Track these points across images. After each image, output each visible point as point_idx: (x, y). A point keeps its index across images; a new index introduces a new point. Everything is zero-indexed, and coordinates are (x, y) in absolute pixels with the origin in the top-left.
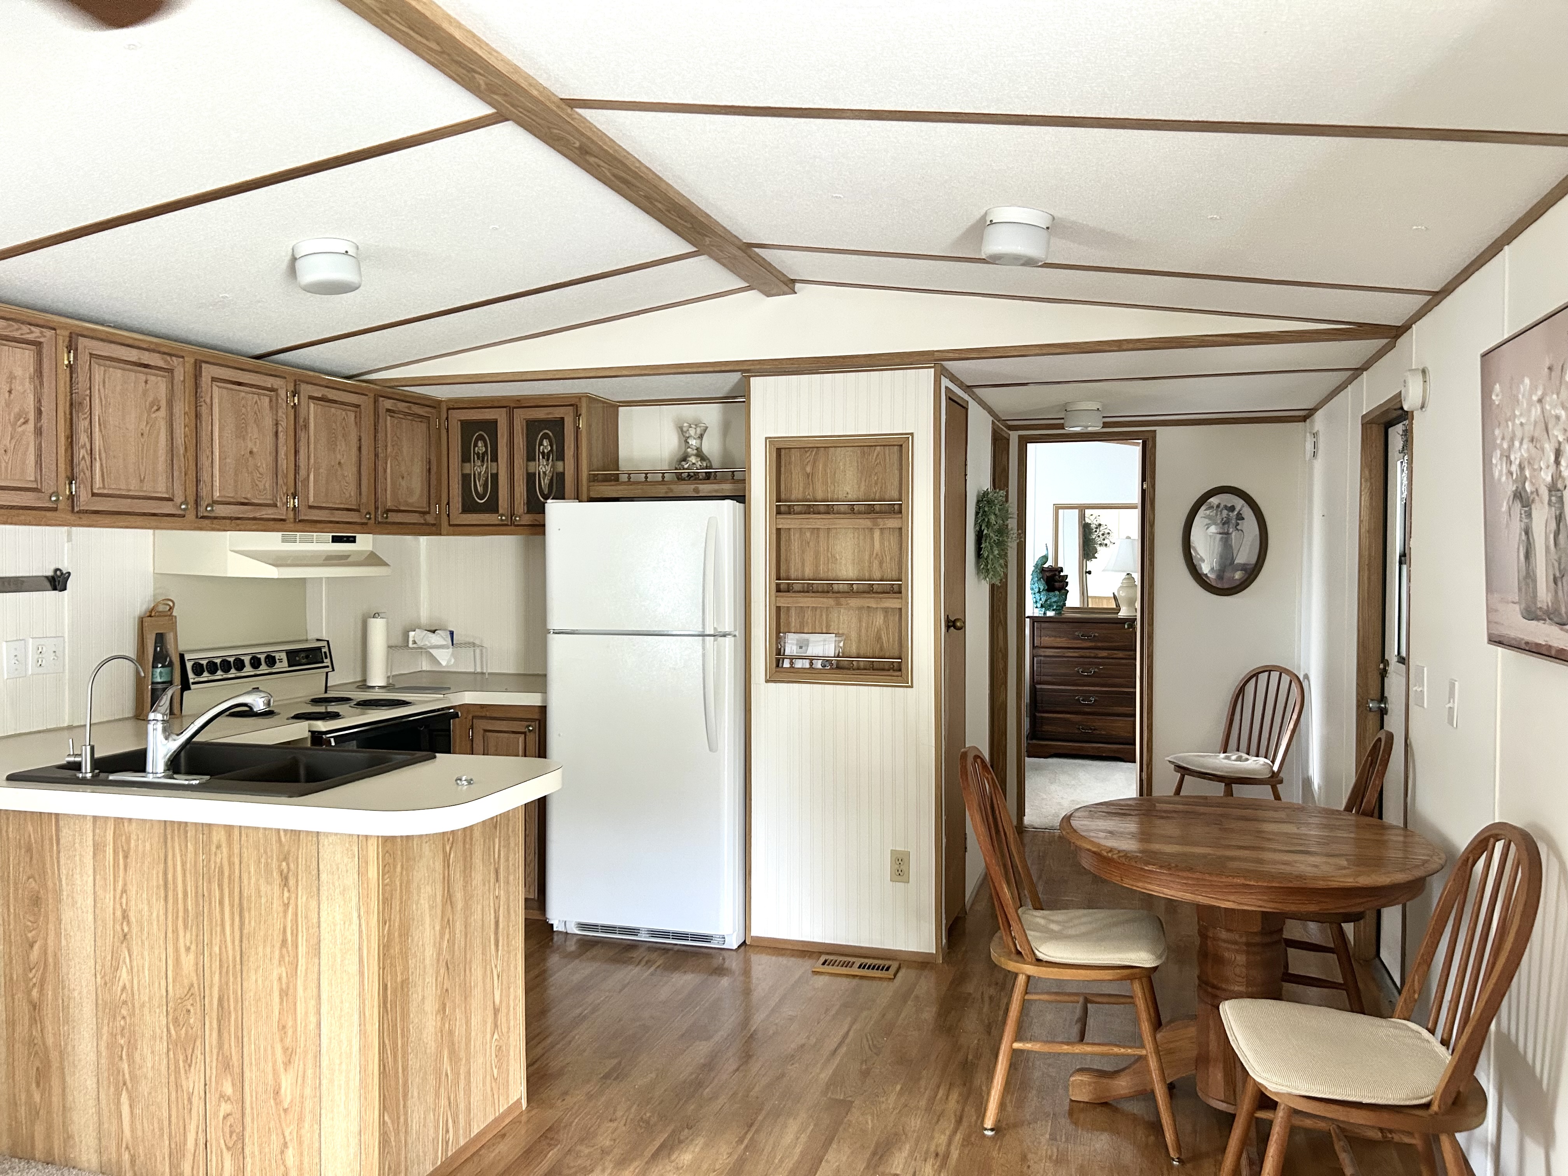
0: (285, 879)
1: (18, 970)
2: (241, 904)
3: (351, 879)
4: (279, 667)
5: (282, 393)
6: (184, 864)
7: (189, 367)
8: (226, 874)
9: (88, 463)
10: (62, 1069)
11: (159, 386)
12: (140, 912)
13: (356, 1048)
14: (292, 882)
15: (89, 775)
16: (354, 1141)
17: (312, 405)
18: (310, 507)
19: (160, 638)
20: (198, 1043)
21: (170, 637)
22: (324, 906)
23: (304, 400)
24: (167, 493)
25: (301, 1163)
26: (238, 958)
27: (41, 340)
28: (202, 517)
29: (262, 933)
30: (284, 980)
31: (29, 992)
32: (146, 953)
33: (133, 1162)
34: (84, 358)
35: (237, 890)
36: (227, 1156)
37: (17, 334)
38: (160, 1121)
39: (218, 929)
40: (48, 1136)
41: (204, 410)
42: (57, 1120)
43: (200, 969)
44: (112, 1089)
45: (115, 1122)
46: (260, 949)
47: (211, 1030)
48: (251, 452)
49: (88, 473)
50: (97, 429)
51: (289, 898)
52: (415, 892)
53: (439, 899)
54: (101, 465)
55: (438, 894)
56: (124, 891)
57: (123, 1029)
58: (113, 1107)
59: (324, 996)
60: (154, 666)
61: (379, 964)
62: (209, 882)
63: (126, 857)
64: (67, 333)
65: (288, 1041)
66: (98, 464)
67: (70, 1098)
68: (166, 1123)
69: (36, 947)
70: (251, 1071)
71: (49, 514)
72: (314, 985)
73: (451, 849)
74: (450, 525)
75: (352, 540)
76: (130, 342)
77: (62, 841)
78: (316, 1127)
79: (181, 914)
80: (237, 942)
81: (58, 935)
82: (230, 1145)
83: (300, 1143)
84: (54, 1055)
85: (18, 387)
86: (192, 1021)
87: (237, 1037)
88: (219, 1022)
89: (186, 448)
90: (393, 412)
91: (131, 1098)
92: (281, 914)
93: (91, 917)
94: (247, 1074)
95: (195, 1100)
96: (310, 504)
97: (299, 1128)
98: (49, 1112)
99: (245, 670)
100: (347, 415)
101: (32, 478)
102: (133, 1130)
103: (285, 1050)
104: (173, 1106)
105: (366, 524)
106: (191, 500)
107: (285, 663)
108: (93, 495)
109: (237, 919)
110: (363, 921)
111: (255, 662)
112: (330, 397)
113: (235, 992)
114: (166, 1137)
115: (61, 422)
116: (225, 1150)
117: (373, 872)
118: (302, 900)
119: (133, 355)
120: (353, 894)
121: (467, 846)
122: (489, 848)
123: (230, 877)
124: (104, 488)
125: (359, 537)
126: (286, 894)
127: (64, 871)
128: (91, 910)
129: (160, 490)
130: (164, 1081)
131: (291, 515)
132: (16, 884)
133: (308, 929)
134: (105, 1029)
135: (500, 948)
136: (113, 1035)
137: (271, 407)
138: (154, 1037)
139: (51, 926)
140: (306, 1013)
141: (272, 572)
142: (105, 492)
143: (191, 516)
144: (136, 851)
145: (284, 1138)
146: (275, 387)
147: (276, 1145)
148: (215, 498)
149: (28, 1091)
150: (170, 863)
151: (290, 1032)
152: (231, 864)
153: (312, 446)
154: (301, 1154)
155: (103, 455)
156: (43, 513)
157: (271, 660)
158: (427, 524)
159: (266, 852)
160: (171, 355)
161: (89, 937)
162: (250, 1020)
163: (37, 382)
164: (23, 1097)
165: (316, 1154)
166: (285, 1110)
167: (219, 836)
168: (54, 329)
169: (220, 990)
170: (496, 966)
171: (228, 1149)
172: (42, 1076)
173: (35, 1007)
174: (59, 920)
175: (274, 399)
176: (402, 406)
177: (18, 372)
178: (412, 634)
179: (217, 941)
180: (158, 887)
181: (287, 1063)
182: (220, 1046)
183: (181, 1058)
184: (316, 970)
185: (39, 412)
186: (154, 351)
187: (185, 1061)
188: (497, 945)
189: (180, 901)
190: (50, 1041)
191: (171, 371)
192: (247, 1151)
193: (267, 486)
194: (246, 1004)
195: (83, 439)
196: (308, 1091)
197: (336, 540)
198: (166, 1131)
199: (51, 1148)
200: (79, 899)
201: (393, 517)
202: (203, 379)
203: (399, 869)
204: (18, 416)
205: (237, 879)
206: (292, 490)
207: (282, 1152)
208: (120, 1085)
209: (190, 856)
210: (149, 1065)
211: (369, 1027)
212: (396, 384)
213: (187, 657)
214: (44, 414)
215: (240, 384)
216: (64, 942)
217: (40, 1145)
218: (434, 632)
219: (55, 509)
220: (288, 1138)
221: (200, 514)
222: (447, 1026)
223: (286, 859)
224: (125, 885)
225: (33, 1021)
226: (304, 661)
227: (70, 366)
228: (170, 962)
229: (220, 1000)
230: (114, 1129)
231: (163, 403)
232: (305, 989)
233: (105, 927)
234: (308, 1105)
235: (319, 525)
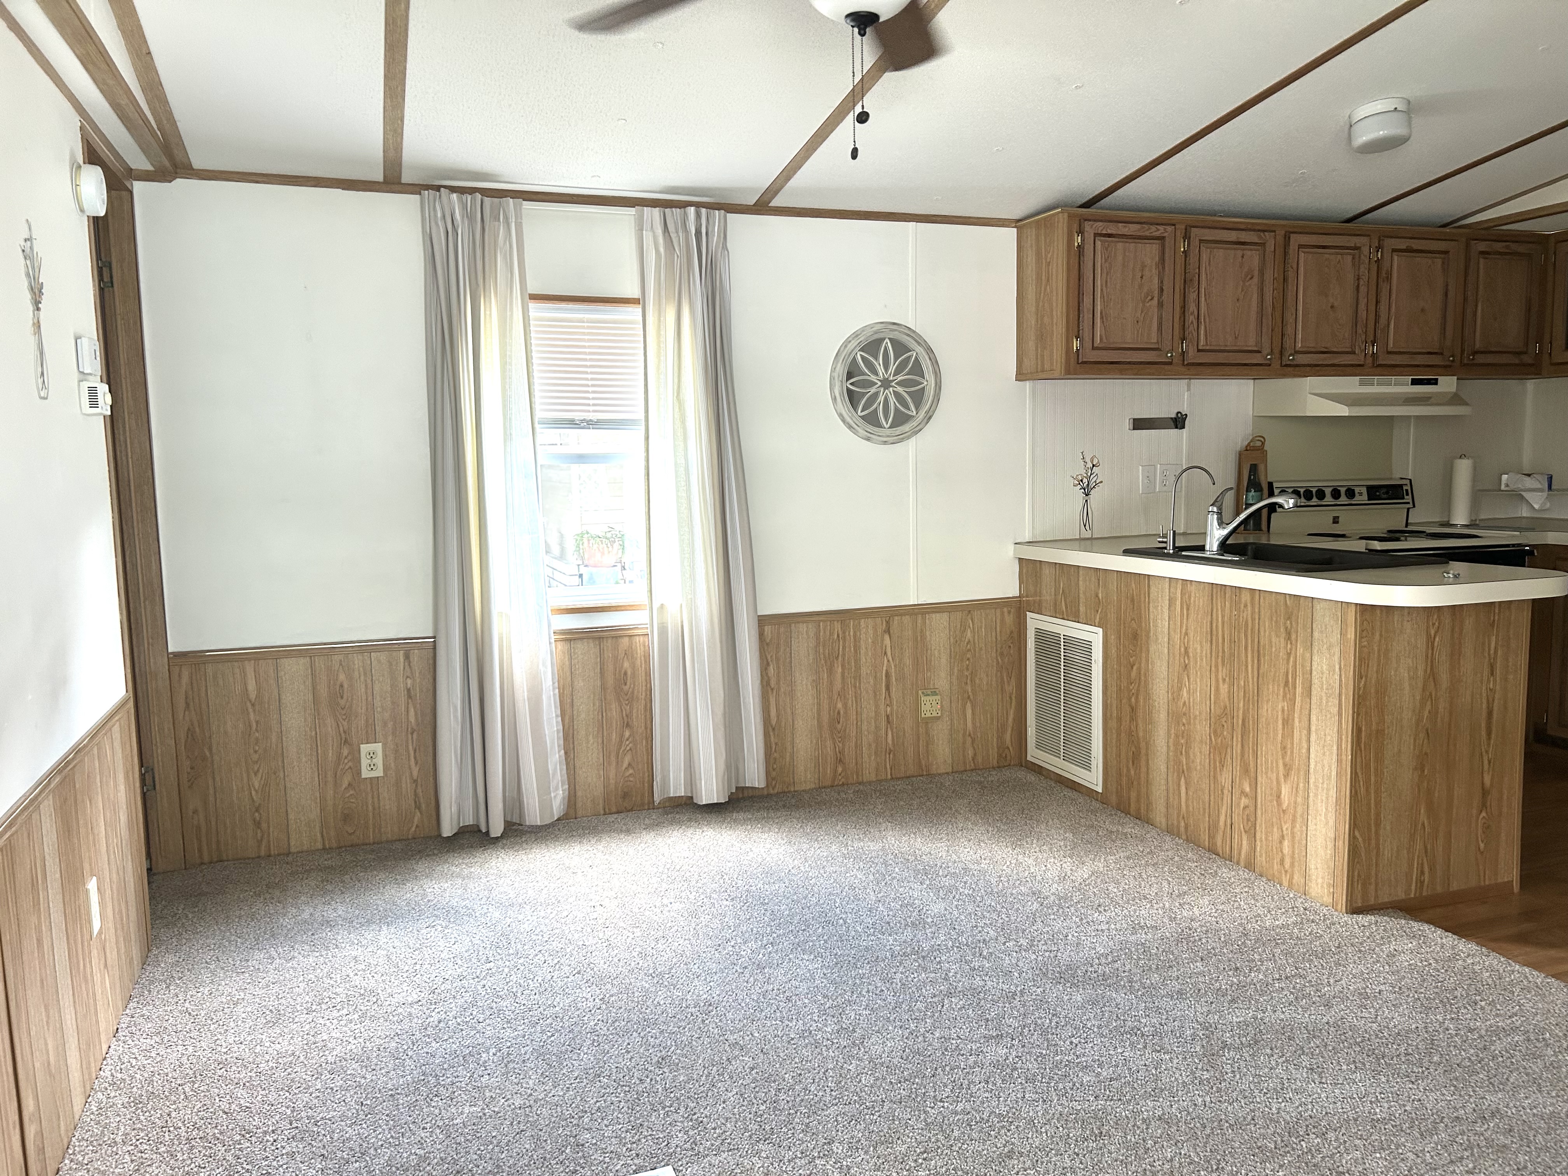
0: (1289, 634)
1: (1124, 684)
2: (1259, 651)
3: (1335, 637)
4: (1357, 499)
5: (1365, 250)
6: (1223, 617)
7: (1280, 239)
8: (1250, 628)
9: (1196, 326)
10: (1147, 755)
11: (1253, 258)
12: (1196, 649)
13: (1334, 773)
14: (1293, 637)
15: (1171, 551)
16: (1330, 845)
17: (1396, 258)
18: (1389, 353)
19: (1254, 469)
20: (1229, 750)
21: (1261, 468)
22: (1315, 658)
23: (1387, 255)
24: (1256, 346)
25: (1293, 852)
26: (1256, 691)
27: (1166, 234)
28: (1286, 365)
29: (1272, 674)
30: (1286, 712)
31: (1130, 699)
32: (1198, 680)
33: (1186, 828)
34: (1195, 242)
35: (1256, 640)
36: (1245, 837)
37: (1147, 234)
38: (1203, 802)
39: (1244, 668)
40: (1138, 801)
41: (1291, 274)
42: (1144, 790)
43: (1231, 696)
44: (1176, 774)
45: (1176, 797)
46: (1271, 687)
47: (1237, 741)
48: (1332, 307)
49: (1195, 334)
50: (1203, 299)
51: (1291, 649)
52: (1394, 660)
53: (1420, 673)
54: (1205, 327)
55: (1419, 667)
56: (1186, 634)
57: (1183, 732)
58: (1176, 787)
59: (1313, 728)
60: (1248, 490)
61: (1353, 709)
62: (1239, 632)
63: (1188, 609)
64: (1183, 227)
65: (1287, 759)
66: (1203, 327)
67: (1151, 776)
68: (1207, 805)
69: (1135, 668)
70: (1262, 776)
71: (1166, 367)
72: (1306, 719)
73: (1436, 633)
74: (1552, 364)
75: (1435, 382)
76: (1231, 226)
77: (1151, 596)
78: (1304, 828)
79: (1220, 654)
80: (1255, 680)
81: (1147, 661)
82: (1247, 829)
83: (1293, 837)
84: (1143, 745)
85: (1147, 273)
86: (1225, 733)
87: (1253, 750)
88: (1242, 737)
89: (1273, 307)
90: (1488, 253)
91: (1187, 783)
92: (1285, 662)
93: (1166, 651)
94: (1259, 779)
95: (1226, 792)
96: (1389, 350)
97: (1293, 827)
98: (1139, 784)
99: (1326, 499)
100: (1433, 263)
101: (1155, 341)
102: (1187, 806)
103: (1285, 765)
104: (1212, 794)
105: (1450, 366)
106: (1277, 351)
107: (1365, 496)
108: (1199, 351)
109: (1256, 661)
110: (1343, 673)
111: (1336, 494)
112: (1415, 247)
113: (1253, 717)
114: (1207, 815)
115: (1177, 296)
116: (1243, 833)
117: (1351, 635)
118: (1300, 650)
119: (1233, 236)
120: (1337, 650)
121: (1456, 635)
122: (1483, 644)
123: (1252, 630)
124: (1207, 345)
125: (1441, 379)
126: (1289, 646)
127: (1152, 617)
128: (1166, 645)
129: (1250, 344)
130: (1207, 773)
131: (1369, 360)
132: (1124, 623)
133: (1303, 674)
134: (1173, 731)
135: (1493, 736)
136: (1177, 736)
137: (1353, 265)
138: (1201, 741)
139: (1144, 655)
140: (1300, 739)
141: (1342, 411)
142: (1208, 348)
143: (1276, 364)
144: (1195, 605)
145: (1282, 831)
146: (1358, 245)
147: (1276, 835)
148: (1297, 349)
149: (1127, 767)
150: (1214, 615)
151: (1289, 753)
152: (1253, 620)
153: (1394, 296)
154: (1293, 847)
155: (1207, 320)
156: (1163, 366)
157: (1350, 493)
158: (1524, 365)
159: (1276, 612)
160: (1264, 231)
161: (1165, 664)
162: (1262, 738)
163: (1161, 267)
164: (1125, 771)
165: (1304, 849)
166: (1284, 811)
167: (1246, 597)
168: (1174, 225)
169: (1244, 712)
170: (1487, 752)
171: (1245, 832)
172: (1135, 758)
173: (1133, 709)
174: (1148, 651)
175: (1357, 257)
176: (1499, 246)
177: (1148, 261)
178: (1505, 477)
179: (1242, 676)
180: (1207, 633)
181: (1286, 776)
182: (1242, 755)
183: (1218, 759)
184: (1308, 707)
185: (1161, 290)
186: (1250, 230)
187: (1220, 763)
188: (1489, 733)
189: (1220, 645)
190: (1141, 734)
191: (1263, 245)
192: (1258, 837)
193: (1346, 335)
194: (1260, 726)
195: (1192, 307)
196: (1299, 800)
197: (1415, 382)
198: (1207, 811)
199: (1139, 809)
200: (1160, 637)
201: (1480, 359)
202: (1291, 247)
203: (1377, 637)
204: (1147, 295)
205: (1257, 632)
206: (1372, 338)
207: (1281, 842)
208: (1181, 772)
209: (1227, 611)
210: (1198, 761)
211: (1344, 757)
212: (1492, 224)
213: (1275, 485)
214: (1165, 292)
215: (1324, 247)
216: (1150, 666)
217: (1133, 806)
218: (1529, 475)
219: (1170, 363)
220: (1285, 832)
221: (1284, 363)
222: (1425, 784)
223: (1289, 618)
224: (1187, 629)
225: (1132, 719)
226: (1385, 496)
227: (1184, 252)
228: (1213, 689)
229: (1243, 721)
230: (1176, 802)
231: (1256, 273)
232: (1300, 722)
233: (1174, 658)
234: (1300, 810)
235: (1397, 369)
